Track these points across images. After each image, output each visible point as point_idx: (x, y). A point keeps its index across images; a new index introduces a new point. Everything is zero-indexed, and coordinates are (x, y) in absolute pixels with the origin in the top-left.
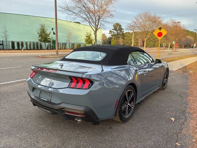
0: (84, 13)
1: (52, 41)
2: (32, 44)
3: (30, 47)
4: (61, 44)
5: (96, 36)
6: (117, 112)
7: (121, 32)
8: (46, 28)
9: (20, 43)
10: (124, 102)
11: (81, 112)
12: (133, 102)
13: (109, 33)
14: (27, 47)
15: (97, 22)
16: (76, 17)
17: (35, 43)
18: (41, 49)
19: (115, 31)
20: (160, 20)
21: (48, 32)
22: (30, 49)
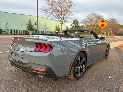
0: (55, 12)
1: (35, 30)
2: (23, 32)
3: (22, 33)
4: (40, 32)
5: (62, 27)
6: (72, 71)
7: (78, 25)
8: (32, 22)
9: (16, 30)
10: (77, 64)
11: (43, 70)
12: (84, 65)
13: (71, 26)
14: (20, 33)
15: (63, 18)
16: (50, 15)
17: (25, 31)
18: (28, 34)
19: (74, 25)
20: (102, 17)
21: (33, 24)
22: (22, 34)
